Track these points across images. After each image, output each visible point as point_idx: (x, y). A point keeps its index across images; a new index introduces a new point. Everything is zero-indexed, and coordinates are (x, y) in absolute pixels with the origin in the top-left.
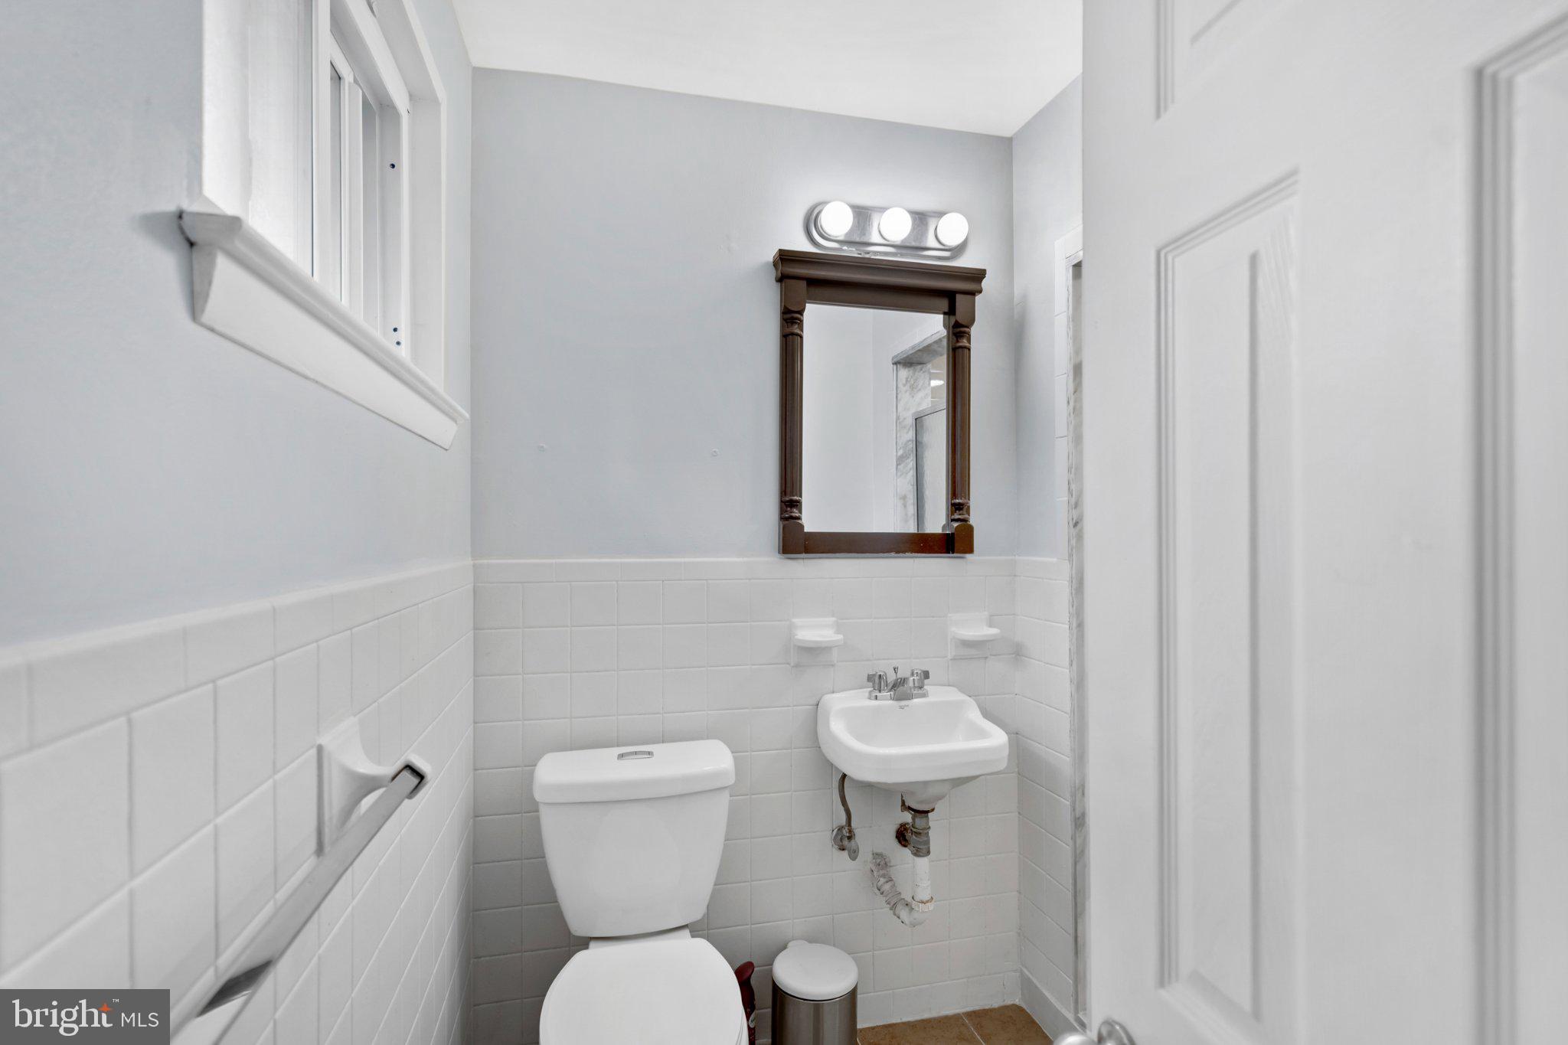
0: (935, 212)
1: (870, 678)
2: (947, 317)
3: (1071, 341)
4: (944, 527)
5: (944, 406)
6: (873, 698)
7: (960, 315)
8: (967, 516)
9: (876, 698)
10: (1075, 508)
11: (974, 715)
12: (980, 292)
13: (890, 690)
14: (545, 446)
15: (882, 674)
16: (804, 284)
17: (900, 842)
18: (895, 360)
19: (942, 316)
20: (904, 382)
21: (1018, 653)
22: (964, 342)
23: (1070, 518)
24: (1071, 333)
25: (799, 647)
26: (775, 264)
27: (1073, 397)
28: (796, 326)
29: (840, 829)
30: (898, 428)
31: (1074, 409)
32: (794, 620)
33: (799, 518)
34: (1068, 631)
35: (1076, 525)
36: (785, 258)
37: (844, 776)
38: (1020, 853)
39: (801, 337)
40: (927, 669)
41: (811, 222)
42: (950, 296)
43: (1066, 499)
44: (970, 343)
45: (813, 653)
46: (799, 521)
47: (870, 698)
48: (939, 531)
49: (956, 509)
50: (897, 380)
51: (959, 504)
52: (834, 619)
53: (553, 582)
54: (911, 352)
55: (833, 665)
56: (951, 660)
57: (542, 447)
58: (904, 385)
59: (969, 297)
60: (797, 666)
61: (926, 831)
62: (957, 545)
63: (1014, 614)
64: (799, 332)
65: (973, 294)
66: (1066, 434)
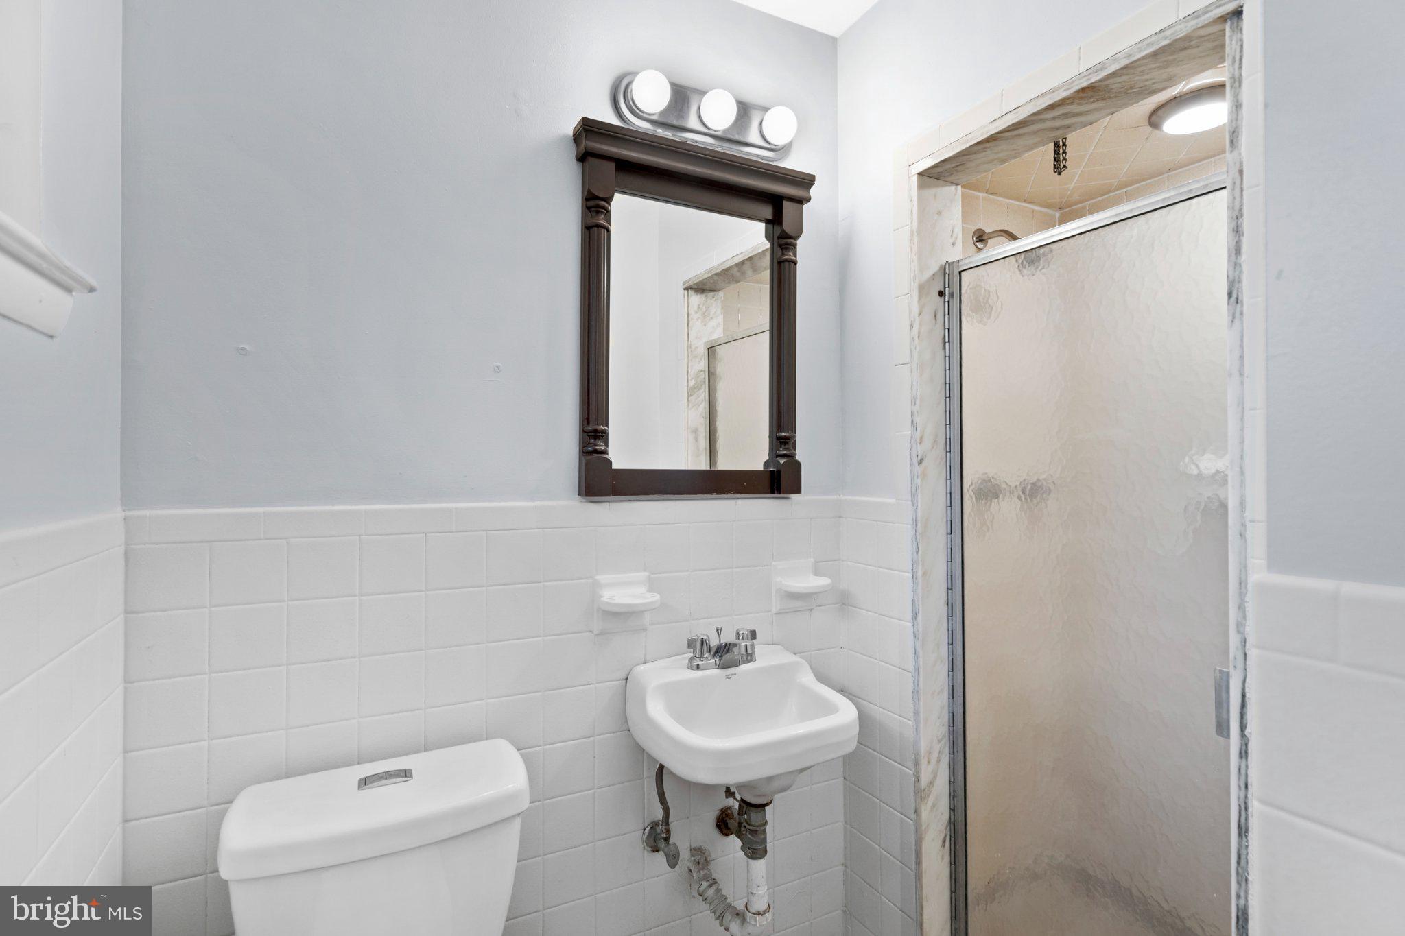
0: (760, 106)
1: (691, 644)
2: (770, 226)
3: (915, 258)
4: (766, 465)
5: (767, 326)
6: (695, 667)
7: (787, 225)
8: (793, 451)
9: (698, 667)
10: (920, 443)
11: (807, 678)
12: (808, 200)
13: (714, 655)
14: (247, 347)
15: (705, 638)
16: (612, 166)
17: (721, 831)
18: (686, 286)
19: (763, 225)
20: (696, 308)
21: (844, 602)
22: (790, 255)
23: (915, 455)
24: (915, 249)
25: (603, 611)
26: (576, 138)
27: (917, 319)
28: (603, 216)
29: (654, 825)
30: (690, 358)
31: (919, 333)
32: (598, 577)
33: (605, 452)
34: (911, 580)
35: (920, 462)
36: (588, 128)
37: (662, 767)
38: (846, 823)
39: (608, 231)
40: (755, 629)
41: (619, 93)
42: (776, 201)
43: (910, 432)
44: (796, 257)
45: (622, 618)
46: (606, 456)
47: (690, 668)
48: (761, 468)
49: (781, 443)
50: (688, 307)
51: (786, 438)
52: (646, 574)
53: (260, 539)
54: (707, 276)
55: (645, 630)
56: (776, 614)
57: (243, 349)
58: (696, 312)
59: (796, 205)
60: (601, 633)
61: (762, 828)
62: (784, 484)
63: (839, 560)
64: (606, 224)
65: (801, 201)
66: (908, 360)
